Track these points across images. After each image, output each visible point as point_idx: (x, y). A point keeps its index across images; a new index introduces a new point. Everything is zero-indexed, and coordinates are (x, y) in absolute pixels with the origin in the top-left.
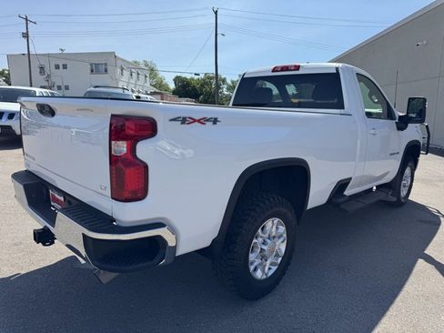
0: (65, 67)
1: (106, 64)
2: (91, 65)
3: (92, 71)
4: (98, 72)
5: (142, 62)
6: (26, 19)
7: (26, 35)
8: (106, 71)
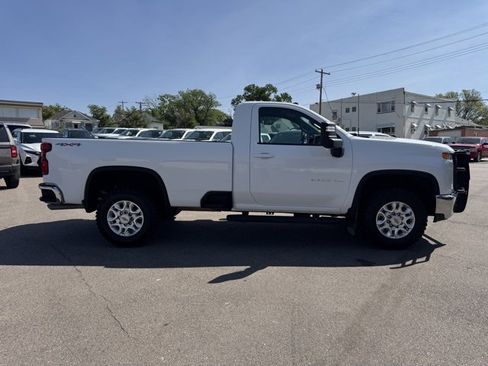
0: (354, 109)
1: (393, 102)
2: (379, 104)
3: (379, 111)
4: (386, 111)
5: (460, 92)
6: (322, 72)
7: (319, 87)
8: (393, 109)
